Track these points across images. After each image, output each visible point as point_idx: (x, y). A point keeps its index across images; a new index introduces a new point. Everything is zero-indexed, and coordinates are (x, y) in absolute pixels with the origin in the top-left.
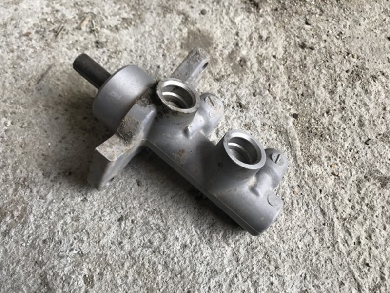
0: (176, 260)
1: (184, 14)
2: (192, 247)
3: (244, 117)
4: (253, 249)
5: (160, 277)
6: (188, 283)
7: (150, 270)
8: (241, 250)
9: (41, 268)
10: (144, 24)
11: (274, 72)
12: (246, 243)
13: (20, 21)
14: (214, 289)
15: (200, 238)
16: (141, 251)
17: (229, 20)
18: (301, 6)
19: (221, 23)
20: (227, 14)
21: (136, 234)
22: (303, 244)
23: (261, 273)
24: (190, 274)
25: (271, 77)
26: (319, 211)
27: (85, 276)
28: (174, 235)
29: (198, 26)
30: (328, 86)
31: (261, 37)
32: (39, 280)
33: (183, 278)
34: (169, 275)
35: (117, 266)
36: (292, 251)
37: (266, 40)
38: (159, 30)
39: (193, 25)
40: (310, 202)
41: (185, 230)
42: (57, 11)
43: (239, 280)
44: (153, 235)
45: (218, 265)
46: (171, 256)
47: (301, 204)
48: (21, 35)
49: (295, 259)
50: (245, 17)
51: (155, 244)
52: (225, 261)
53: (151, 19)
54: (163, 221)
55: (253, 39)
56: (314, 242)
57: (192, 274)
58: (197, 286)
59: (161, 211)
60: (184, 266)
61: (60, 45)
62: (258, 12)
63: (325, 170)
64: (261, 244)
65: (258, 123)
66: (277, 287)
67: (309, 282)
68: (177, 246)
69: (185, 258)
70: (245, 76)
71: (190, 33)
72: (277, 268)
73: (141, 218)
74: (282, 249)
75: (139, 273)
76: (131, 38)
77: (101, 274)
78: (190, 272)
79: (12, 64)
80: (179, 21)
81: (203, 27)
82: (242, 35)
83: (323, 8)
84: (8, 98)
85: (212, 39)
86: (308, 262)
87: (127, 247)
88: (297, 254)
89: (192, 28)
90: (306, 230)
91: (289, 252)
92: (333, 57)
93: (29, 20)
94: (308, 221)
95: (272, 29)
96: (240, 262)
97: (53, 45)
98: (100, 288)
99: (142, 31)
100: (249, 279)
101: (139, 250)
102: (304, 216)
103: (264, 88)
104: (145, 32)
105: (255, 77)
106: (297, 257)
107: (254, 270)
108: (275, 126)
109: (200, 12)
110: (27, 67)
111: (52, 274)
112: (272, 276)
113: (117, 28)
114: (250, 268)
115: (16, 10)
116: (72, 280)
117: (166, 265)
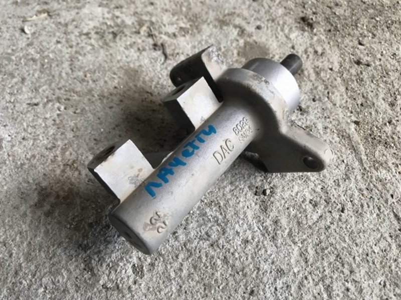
0: (237, 255)
1: (240, 28)
2: (254, 243)
3: (305, 119)
4: (323, 249)
5: (219, 273)
6: (251, 282)
7: (208, 264)
8: (309, 250)
9: (86, 252)
10: (201, 33)
11: (332, 82)
12: (314, 243)
13: (81, 23)
14: (281, 291)
15: (263, 235)
16: (198, 243)
17: (283, 36)
18: (353, 29)
19: (277, 37)
20: (282, 30)
21: (191, 225)
22: (378, 248)
23: (335, 277)
24: (253, 272)
25: (330, 87)
26: (392, 216)
27: (134, 265)
28: (234, 229)
29: (254, 38)
30: (388, 99)
31: (316, 52)
32: (82, 265)
33: (245, 275)
34: (230, 272)
35: (170, 257)
36: (367, 255)
37: (322, 55)
38: (216, 39)
39: (250, 37)
40: (382, 205)
41: (245, 225)
42: (117, 17)
43: (309, 282)
44: (210, 228)
45: (284, 264)
46: (232, 251)
47: (372, 207)
48: (81, 34)
49: (371, 264)
50: (299, 34)
51: (213, 237)
52: (292, 261)
53: (208, 30)
54: (221, 214)
55: (309, 53)
56: (391, 248)
57: (255, 272)
58: (262, 286)
59: (219, 203)
60: (247, 263)
61: (119, 45)
62: (312, 31)
63: (394, 176)
64: (331, 245)
65: (320, 126)
66: (354, 294)
67: (390, 290)
68: (238, 241)
69: (247, 254)
70: (303, 83)
71: (246, 43)
72: (351, 272)
73: (198, 210)
74: (356, 252)
75: (195, 267)
76: (188, 44)
77: (152, 265)
78: (253, 270)
79: (70, 57)
80: (236, 33)
81: (259, 40)
82: (298, 49)
83: (375, 32)
84: (63, 86)
85: (268, 49)
86: (387, 269)
87: (182, 237)
88: (374, 259)
89: (248, 40)
90: (380, 234)
91: (365, 257)
92: (390, 73)
93: (90, 22)
94: (382, 226)
95: (327, 47)
96: (309, 263)
97: (111, 44)
98: (151, 280)
99: (199, 39)
100: (321, 282)
101: (196, 242)
102: (376, 220)
103: (323, 95)
104: (202, 40)
105: (313, 85)
106: (374, 263)
107: (326, 273)
108: (337, 130)
109: (255, 27)
110: (84, 61)
111: (97, 259)
112: (347, 281)
113: (174, 35)
114: (322, 270)
115: (77, 13)
116: (120, 268)
117: (225, 260)
